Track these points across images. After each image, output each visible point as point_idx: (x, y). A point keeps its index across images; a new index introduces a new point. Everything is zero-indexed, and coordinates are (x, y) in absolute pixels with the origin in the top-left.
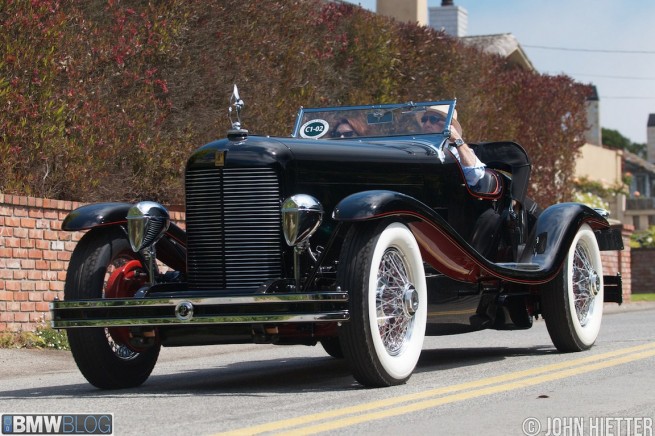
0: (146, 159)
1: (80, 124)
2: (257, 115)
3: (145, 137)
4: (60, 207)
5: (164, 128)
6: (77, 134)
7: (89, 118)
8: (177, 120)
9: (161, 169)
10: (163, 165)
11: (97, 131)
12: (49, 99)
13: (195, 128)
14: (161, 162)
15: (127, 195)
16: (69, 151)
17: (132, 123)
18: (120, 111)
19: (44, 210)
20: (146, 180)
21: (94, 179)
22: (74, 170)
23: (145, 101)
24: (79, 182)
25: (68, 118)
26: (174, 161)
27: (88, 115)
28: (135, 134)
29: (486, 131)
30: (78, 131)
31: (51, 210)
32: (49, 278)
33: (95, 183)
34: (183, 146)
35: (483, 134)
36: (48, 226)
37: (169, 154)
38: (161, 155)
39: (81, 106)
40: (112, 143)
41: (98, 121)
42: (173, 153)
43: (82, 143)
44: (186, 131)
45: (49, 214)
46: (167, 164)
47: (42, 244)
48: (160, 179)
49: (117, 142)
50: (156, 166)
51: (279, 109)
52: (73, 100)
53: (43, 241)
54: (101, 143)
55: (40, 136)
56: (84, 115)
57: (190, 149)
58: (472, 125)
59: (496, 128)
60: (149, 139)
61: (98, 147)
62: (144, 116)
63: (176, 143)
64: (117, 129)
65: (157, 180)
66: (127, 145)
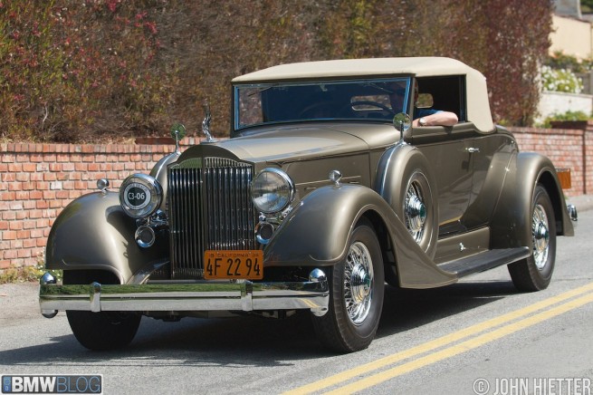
0: (137, 95)
1: (76, 68)
2: (239, 46)
3: (135, 75)
4: (58, 151)
5: (153, 65)
6: (73, 78)
7: (84, 63)
8: (165, 57)
9: (150, 103)
10: (152, 100)
11: (91, 73)
12: (47, 49)
13: (182, 63)
14: (151, 97)
15: (120, 129)
16: (66, 94)
17: (123, 64)
18: (112, 53)
19: (43, 154)
20: (137, 114)
21: (89, 118)
22: (71, 112)
23: (135, 43)
24: (75, 121)
25: (65, 64)
26: (164, 95)
27: (83, 60)
28: (127, 74)
29: (456, 41)
30: (74, 75)
31: (50, 153)
32: (49, 215)
33: (90, 121)
34: (171, 81)
35: (453, 43)
36: (48, 169)
37: (158, 89)
38: (150, 90)
39: (76, 52)
40: (106, 83)
41: (92, 64)
42: (161, 88)
43: (78, 87)
44: (173, 66)
45: (48, 158)
46: (156, 98)
47: (42, 185)
48: (150, 112)
49: (110, 81)
50: (145, 101)
51: (260, 38)
52: (69, 47)
53: (42, 184)
54: (95, 84)
55: (39, 83)
56: (79, 60)
57: (177, 83)
58: (442, 37)
59: (466, 38)
60: (139, 76)
61: (93, 89)
62: (134, 57)
63: (165, 79)
64: (110, 70)
65: (147, 112)
66: (119, 84)
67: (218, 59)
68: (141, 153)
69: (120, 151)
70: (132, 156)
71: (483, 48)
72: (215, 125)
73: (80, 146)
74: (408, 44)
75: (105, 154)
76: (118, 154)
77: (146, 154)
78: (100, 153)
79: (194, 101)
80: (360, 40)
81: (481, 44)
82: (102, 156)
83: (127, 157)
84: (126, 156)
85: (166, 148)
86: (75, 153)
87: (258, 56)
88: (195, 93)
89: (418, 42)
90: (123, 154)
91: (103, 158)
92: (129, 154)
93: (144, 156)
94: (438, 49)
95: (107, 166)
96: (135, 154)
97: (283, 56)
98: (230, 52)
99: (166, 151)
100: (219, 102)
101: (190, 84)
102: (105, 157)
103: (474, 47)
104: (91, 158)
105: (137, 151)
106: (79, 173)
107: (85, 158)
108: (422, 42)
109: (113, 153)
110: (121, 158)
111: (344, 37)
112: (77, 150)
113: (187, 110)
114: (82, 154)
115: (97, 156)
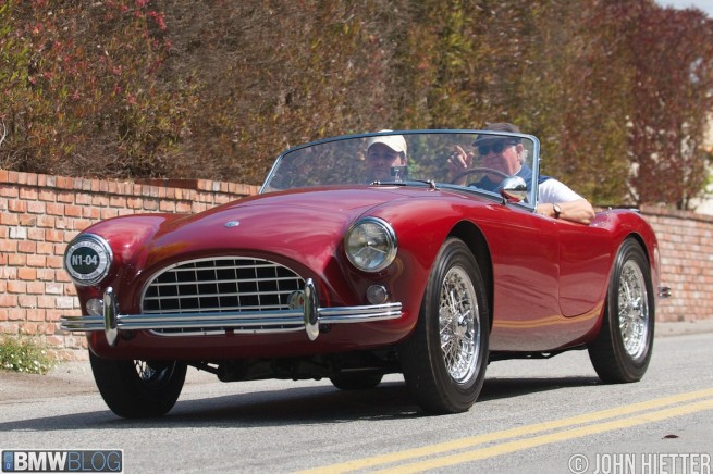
0: (136, 118)
1: (48, 70)
2: (285, 59)
3: (134, 89)
4: (22, 181)
5: (160, 76)
6: (45, 83)
7: (60, 63)
8: (178, 66)
9: (156, 131)
10: (158, 126)
11: (70, 79)
12: (7, 37)
13: (202, 77)
14: (157, 122)
15: (110, 166)
16: (34, 107)
17: (118, 70)
18: (101, 53)
20: (136, 145)
21: (67, 145)
22: (41, 132)
23: (135, 39)
24: (46, 147)
25: (33, 62)
26: (174, 121)
27: (59, 59)
28: (122, 85)
29: (590, 82)
30: (46, 79)
31: (10, 185)
32: (7, 276)
33: (68, 150)
34: (186, 100)
35: (586, 86)
36: (6, 207)
37: (168, 111)
38: (156, 112)
39: (49, 46)
40: (91, 96)
41: (72, 66)
42: (172, 110)
43: (51, 96)
44: (189, 81)
45: (6, 191)
46: (164, 124)
48: (156, 145)
49: (98, 94)
50: (150, 127)
51: (314, 51)
52: (39, 38)
54: (76, 95)
56: (54, 59)
57: (195, 105)
58: (571, 75)
59: (605, 79)
60: (140, 91)
61: (72, 102)
62: (134, 60)
63: (177, 97)
64: (98, 78)
65: (151, 145)
66: (111, 99)
67: (254, 76)
68: (142, 197)
69: (112, 191)
70: (130, 200)
71: (627, 96)
72: (249, 173)
73: (54, 178)
74: (523, 79)
75: (89, 192)
76: (109, 195)
77: (150, 198)
78: (82, 192)
79: (218, 135)
80: (456, 66)
81: (624, 89)
82: (85, 195)
83: (121, 201)
84: (121, 198)
85: (179, 193)
86: (47, 188)
87: (311, 78)
88: (221, 122)
89: (538, 79)
90: (116, 195)
91: (86, 198)
92: (126, 196)
93: (146, 201)
94: (565, 91)
95: (93, 210)
96: (134, 197)
97: (347, 79)
98: (272, 67)
99: (179, 197)
100: (255, 139)
101: (213, 107)
102: (90, 197)
103: (615, 93)
104: (69, 197)
105: (137, 194)
106: (52, 218)
107: (61, 197)
108: (542, 79)
109: (101, 193)
110: (113, 201)
111: (434, 61)
112: (50, 184)
113: (208, 146)
114: (57, 190)
115: (79, 195)
